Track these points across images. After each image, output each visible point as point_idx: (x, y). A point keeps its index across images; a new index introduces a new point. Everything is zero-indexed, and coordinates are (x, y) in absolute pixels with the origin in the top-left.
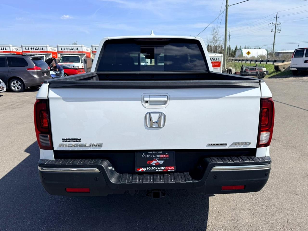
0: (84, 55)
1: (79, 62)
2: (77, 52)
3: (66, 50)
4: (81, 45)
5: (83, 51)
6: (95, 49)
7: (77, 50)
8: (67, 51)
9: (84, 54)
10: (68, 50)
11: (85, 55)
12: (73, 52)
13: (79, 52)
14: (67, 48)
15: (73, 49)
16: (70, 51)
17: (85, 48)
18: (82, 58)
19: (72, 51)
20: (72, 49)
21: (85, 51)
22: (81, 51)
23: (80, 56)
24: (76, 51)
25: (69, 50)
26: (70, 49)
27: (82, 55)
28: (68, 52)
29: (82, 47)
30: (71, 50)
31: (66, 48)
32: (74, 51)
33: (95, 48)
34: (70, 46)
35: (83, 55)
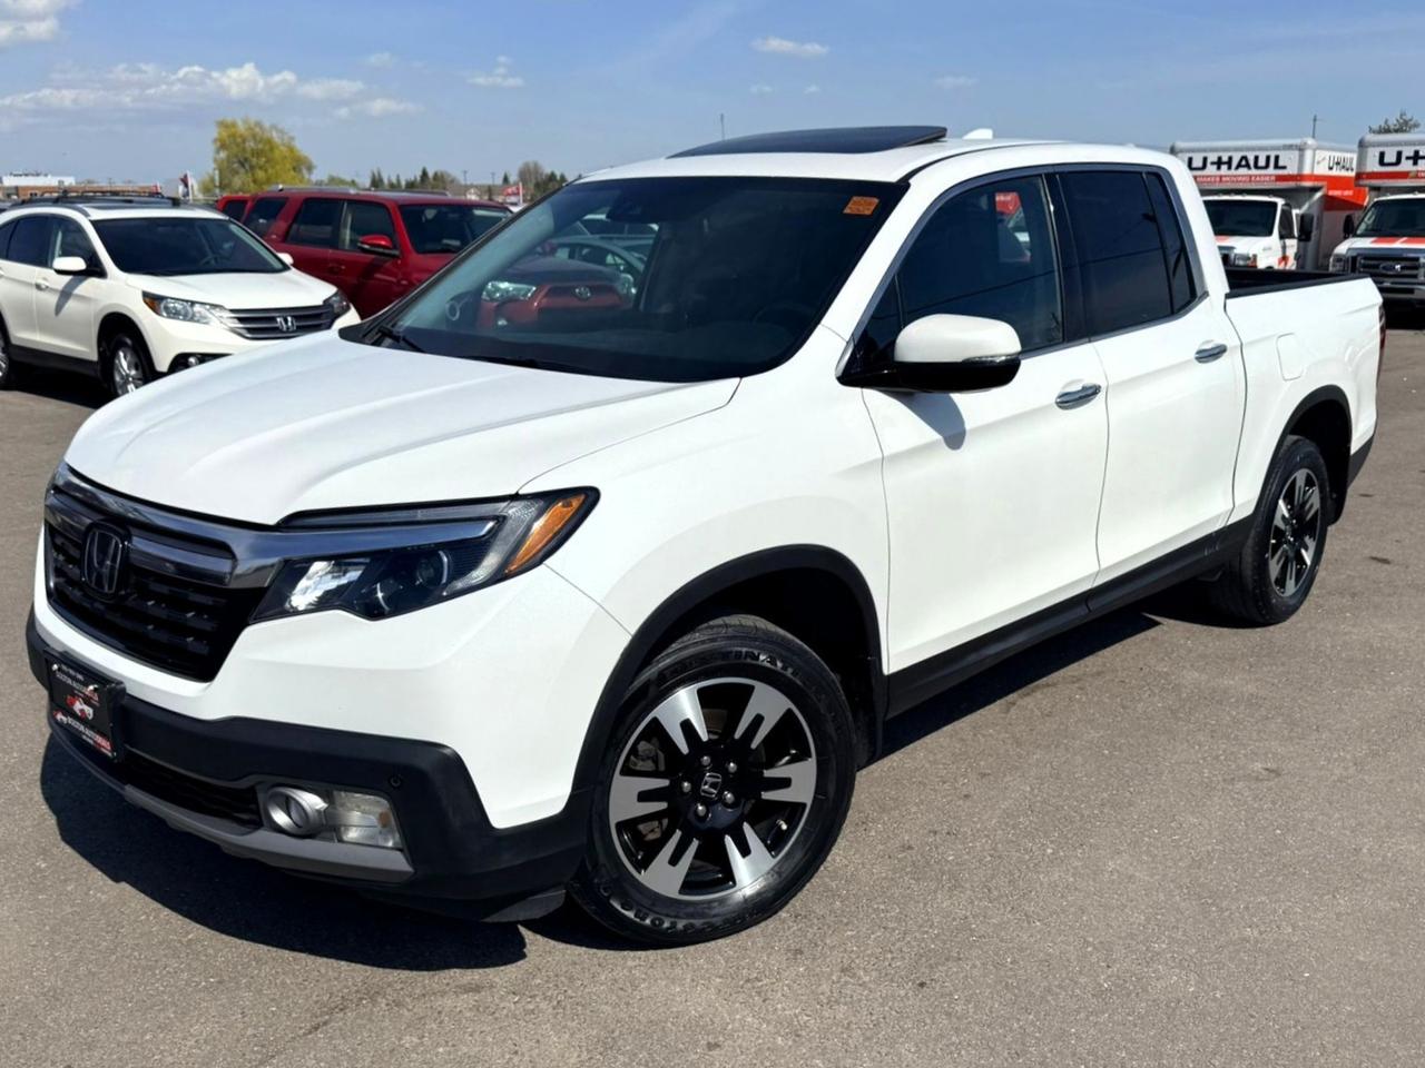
0: (1311, 197)
1: (1270, 233)
2: (1270, 176)
3: (1211, 170)
4: (1297, 141)
5: (1307, 171)
6: (1377, 159)
7: (1271, 170)
8: (1215, 176)
9: (1315, 190)
10: (1224, 167)
11: (1318, 195)
12: (1251, 176)
13: (1280, 178)
14: (1220, 158)
15: (1252, 163)
16: (1233, 172)
17: (1320, 154)
18: (1295, 212)
19: (1243, 171)
20: (1244, 163)
21: (1322, 170)
22: (1292, 170)
23: (1280, 202)
24: (1266, 176)
25: (1230, 168)
26: (1235, 163)
27: (1294, 194)
28: (1221, 181)
29: (1301, 149)
30: (1239, 166)
31: (1213, 157)
32: (1254, 172)
33: (1377, 155)
34: (1237, 149)
35: (1307, 194)
